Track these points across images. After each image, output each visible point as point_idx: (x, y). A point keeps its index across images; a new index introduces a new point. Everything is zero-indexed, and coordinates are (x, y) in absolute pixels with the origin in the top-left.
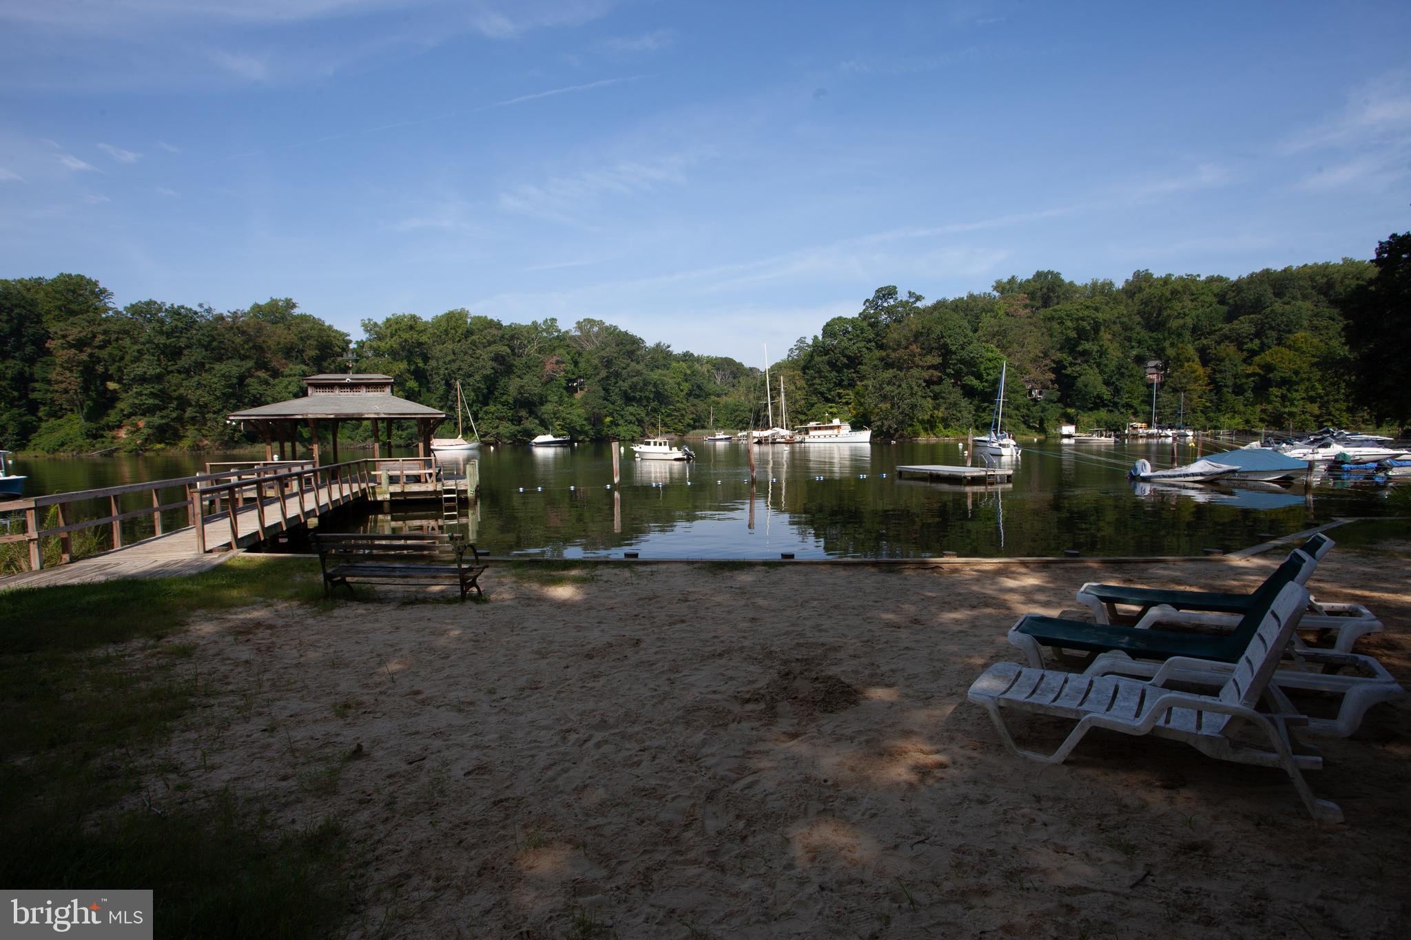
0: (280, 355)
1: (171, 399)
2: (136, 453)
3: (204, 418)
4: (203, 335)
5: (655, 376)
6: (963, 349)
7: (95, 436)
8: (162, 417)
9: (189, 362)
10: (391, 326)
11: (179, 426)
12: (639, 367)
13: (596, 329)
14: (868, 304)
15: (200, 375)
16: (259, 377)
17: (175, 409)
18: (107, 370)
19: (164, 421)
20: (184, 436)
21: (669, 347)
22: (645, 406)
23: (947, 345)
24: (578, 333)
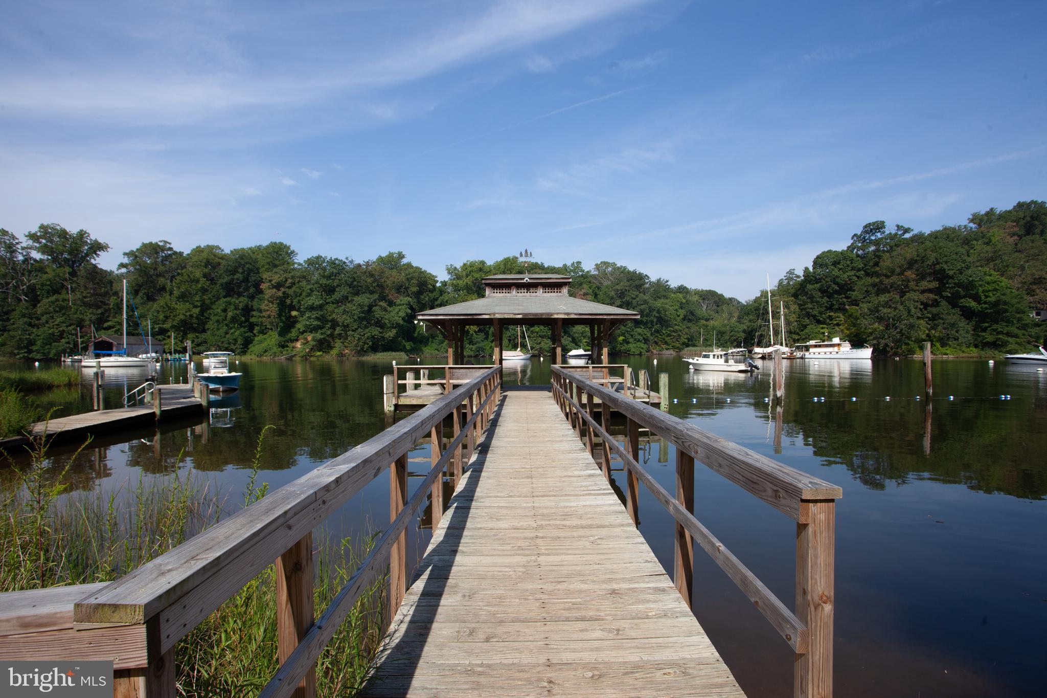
0: (393, 291)
1: (327, 321)
2: (305, 358)
3: (346, 334)
4: (349, 277)
5: (658, 304)
6: (961, 273)
7: (283, 346)
8: (322, 334)
9: (339, 296)
10: (466, 269)
11: (331, 340)
12: (646, 297)
13: (610, 269)
14: (855, 238)
15: (345, 305)
16: (380, 306)
17: (330, 328)
18: (292, 302)
19: (322, 337)
20: (334, 347)
21: (667, 281)
22: (650, 328)
23: (945, 270)
24: (597, 273)
